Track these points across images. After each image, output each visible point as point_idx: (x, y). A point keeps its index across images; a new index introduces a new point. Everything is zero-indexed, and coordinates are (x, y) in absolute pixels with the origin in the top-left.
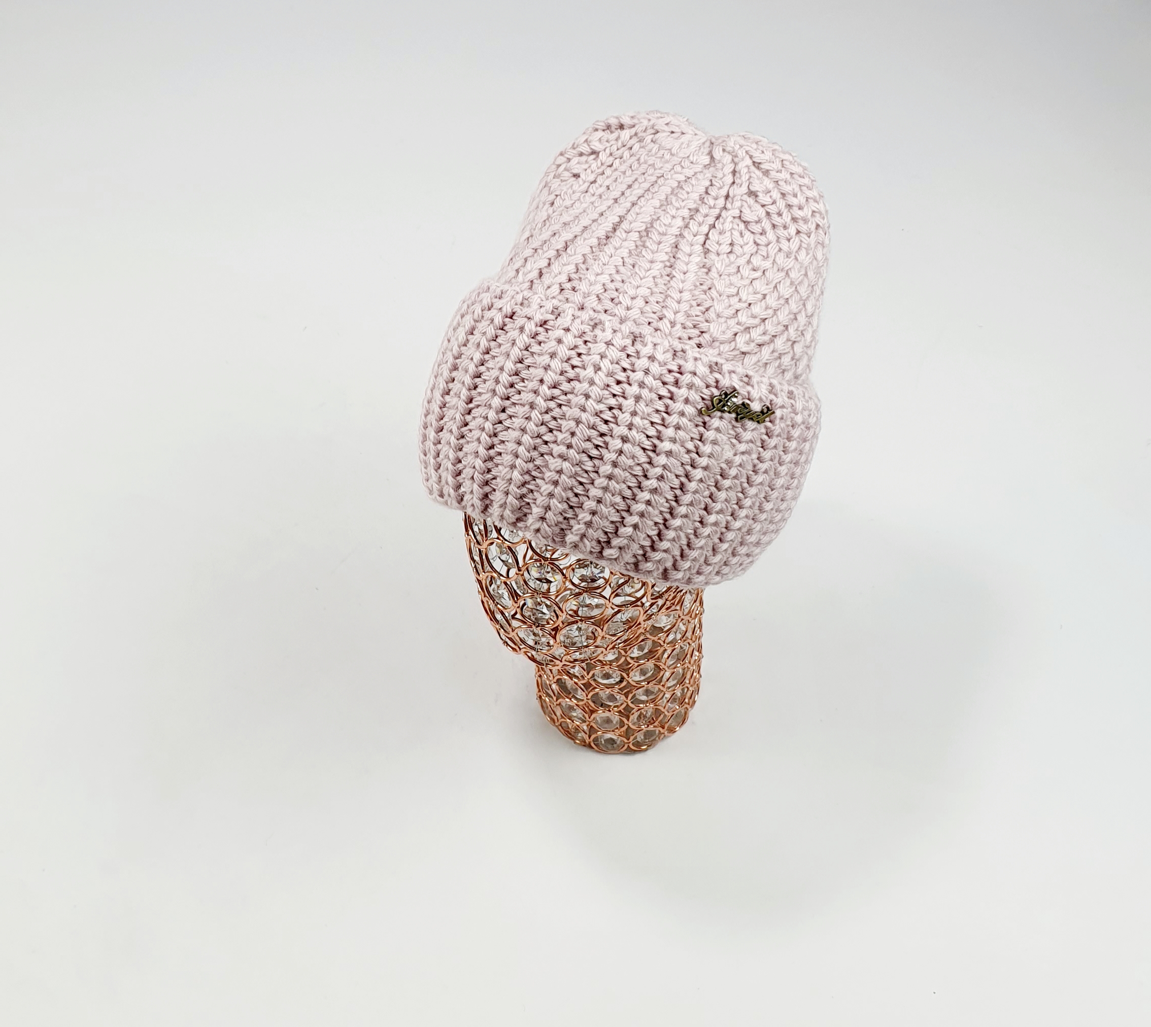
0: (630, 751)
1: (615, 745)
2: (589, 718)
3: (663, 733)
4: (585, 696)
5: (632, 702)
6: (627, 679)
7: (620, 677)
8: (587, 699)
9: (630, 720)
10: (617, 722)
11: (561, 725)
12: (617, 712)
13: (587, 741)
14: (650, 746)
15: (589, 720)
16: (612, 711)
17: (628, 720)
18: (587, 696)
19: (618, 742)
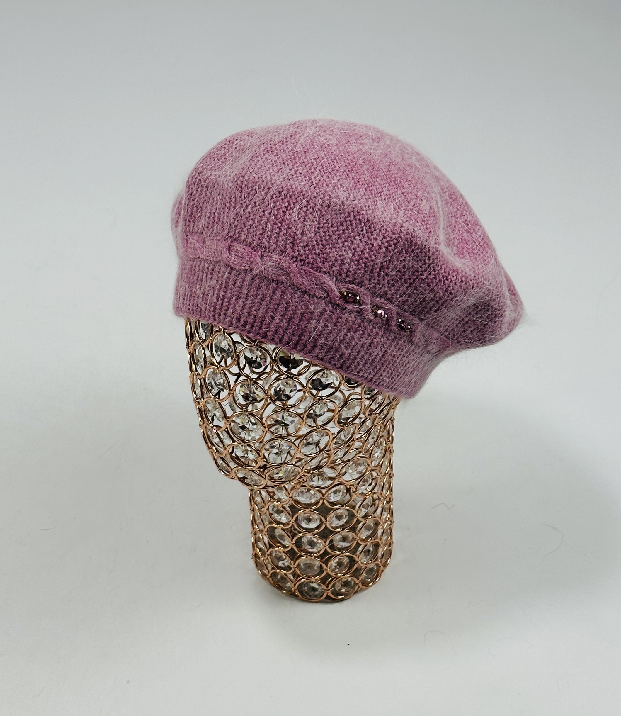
0: (330, 600)
1: (317, 593)
2: (294, 564)
3: (357, 584)
4: (290, 541)
5: (329, 547)
6: (325, 522)
7: (319, 521)
8: (293, 544)
9: (329, 566)
10: (318, 567)
11: (270, 577)
12: (317, 557)
13: (293, 589)
14: (347, 596)
15: (295, 566)
16: (313, 558)
17: (327, 566)
18: (292, 541)
19: (319, 590)
